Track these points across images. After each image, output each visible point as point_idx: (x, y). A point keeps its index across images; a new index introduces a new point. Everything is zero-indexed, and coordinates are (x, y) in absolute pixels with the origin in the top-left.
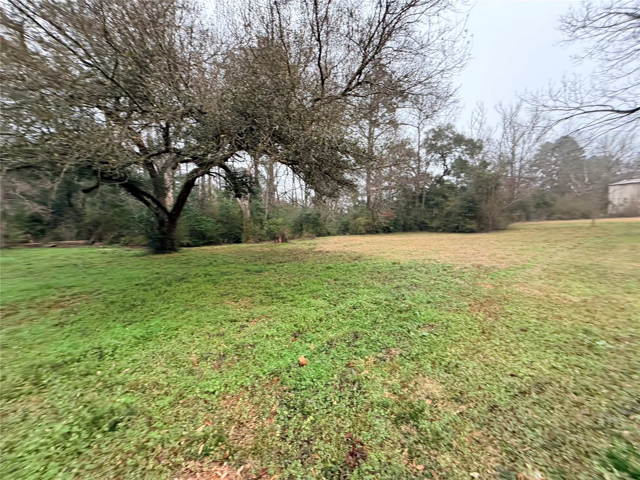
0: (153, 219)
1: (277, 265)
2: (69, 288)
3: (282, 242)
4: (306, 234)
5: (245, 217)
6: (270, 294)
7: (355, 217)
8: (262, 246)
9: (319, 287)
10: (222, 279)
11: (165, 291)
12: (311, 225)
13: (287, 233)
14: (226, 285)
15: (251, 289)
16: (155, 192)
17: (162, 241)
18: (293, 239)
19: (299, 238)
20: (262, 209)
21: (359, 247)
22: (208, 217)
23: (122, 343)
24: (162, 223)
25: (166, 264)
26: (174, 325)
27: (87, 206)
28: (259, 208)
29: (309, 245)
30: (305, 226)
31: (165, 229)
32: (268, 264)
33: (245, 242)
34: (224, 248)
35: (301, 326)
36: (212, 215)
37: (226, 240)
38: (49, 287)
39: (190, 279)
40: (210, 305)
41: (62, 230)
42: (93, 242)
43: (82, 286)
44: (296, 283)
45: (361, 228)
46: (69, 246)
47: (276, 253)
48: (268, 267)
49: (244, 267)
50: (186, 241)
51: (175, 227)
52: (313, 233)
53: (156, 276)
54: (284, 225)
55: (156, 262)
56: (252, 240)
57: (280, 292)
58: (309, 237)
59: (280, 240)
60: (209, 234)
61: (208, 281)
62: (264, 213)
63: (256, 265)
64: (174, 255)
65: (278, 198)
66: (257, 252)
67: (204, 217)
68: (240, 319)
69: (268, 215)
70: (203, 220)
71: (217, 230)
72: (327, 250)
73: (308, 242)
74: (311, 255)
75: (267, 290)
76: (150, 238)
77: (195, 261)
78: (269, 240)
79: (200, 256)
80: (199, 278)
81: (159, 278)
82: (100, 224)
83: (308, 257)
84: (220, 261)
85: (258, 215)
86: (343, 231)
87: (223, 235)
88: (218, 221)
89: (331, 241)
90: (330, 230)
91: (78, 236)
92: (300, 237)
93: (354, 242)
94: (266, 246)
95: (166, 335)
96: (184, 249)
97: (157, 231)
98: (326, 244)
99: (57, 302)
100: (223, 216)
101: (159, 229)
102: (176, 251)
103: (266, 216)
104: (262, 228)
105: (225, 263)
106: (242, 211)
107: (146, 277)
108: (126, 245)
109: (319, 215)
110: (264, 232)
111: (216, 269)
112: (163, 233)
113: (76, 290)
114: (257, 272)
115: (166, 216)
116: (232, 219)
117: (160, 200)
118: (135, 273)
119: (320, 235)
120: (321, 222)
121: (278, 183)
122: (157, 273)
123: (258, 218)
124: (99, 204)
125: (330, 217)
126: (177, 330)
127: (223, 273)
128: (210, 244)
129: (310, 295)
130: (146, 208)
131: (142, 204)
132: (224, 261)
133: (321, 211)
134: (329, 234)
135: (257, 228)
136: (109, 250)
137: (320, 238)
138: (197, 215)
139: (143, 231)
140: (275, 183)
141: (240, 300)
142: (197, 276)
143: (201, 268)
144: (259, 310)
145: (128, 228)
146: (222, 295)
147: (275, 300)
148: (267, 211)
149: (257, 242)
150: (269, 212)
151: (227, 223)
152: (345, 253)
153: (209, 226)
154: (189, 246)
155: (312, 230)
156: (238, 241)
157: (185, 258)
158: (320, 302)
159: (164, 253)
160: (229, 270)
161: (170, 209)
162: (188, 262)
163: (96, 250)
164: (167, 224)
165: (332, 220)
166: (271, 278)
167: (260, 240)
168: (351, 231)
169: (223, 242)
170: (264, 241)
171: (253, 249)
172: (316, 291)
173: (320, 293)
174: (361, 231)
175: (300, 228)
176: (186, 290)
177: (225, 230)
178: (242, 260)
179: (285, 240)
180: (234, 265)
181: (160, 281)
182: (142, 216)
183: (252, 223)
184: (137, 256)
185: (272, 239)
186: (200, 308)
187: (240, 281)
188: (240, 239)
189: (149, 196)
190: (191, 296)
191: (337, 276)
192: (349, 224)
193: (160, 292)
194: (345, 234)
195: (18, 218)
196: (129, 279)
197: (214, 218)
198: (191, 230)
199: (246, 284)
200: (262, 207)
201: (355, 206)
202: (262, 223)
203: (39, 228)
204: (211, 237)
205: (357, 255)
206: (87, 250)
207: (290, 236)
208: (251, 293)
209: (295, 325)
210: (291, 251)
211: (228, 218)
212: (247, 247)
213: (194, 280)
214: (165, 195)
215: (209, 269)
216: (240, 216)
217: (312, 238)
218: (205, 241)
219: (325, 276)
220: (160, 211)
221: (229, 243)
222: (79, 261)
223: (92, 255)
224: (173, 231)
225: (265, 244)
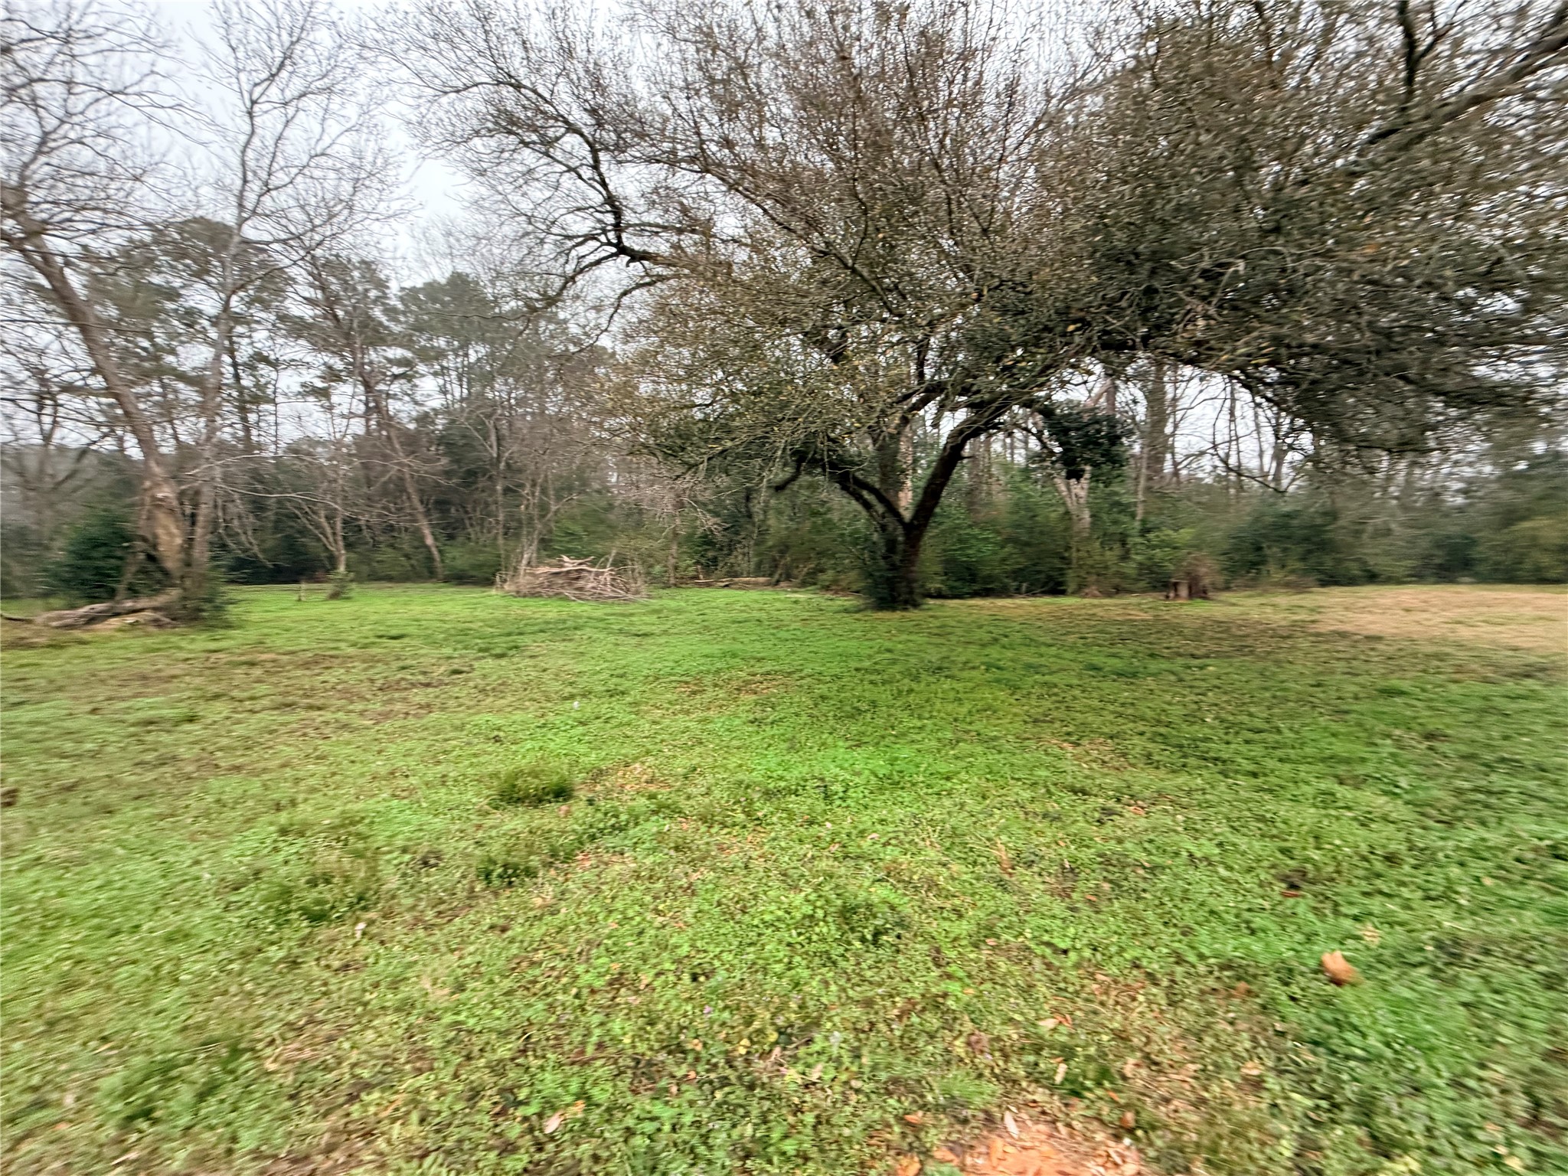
0: (875, 537)
1: (1180, 661)
2: (759, 660)
3: (1192, 595)
4: (1277, 576)
5: (1076, 529)
6: (1174, 741)
7: (1510, 516)
8: (1125, 607)
9: (1361, 750)
10: (1030, 680)
11: (910, 691)
12: (1300, 549)
13: (1208, 570)
14: (1040, 697)
15: (1111, 717)
16: (883, 481)
17: (891, 583)
18: (1227, 589)
19: (1247, 586)
20: (1129, 505)
21: (1538, 629)
22: (983, 529)
23: (857, 780)
24: (891, 545)
25: (900, 631)
26: (943, 767)
27: (771, 513)
28: (1118, 504)
29: (1290, 609)
30: (1273, 551)
31: (897, 558)
32: (1152, 655)
33: (1074, 593)
34: (1020, 606)
35: (1308, 860)
36: (991, 525)
37: (1025, 585)
38: (734, 656)
39: (955, 672)
40: (1010, 738)
41: (738, 558)
42: (778, 582)
43: (777, 659)
44: (1258, 723)
45: (1546, 560)
46: (745, 587)
47: (1177, 630)
48: (1154, 666)
49: (1080, 657)
50: (934, 585)
51: (916, 554)
52: (1306, 572)
53: (888, 655)
54: (1198, 547)
55: (882, 628)
56: (1094, 589)
57: (1206, 740)
58: (1287, 585)
59: (1184, 591)
60: (985, 571)
61: (998, 681)
62: (1133, 516)
63: (1114, 656)
64: (913, 614)
65: (1176, 473)
66: (1115, 622)
67: (976, 531)
68: (1095, 790)
69: (1144, 521)
70: (975, 537)
71: (1004, 560)
72: (1374, 629)
73: (1283, 600)
74: (1305, 644)
75: (1163, 730)
76: (871, 575)
77: (959, 631)
78: (1144, 591)
79: (968, 620)
80: (974, 673)
81: (894, 662)
82: (787, 547)
83: (1293, 648)
84: (1017, 638)
85: (1115, 522)
86: (1440, 566)
87: (1017, 574)
88: (1009, 540)
89: (1387, 601)
90: (1378, 562)
91: (758, 571)
92: (1252, 585)
93: (1506, 611)
94: (1139, 607)
95: (929, 786)
96: (932, 602)
97: (882, 563)
98: (1363, 610)
99: (747, 683)
100: (1019, 526)
101: (884, 558)
102: (916, 605)
103: (1137, 524)
104: (1125, 557)
105: (1029, 642)
106: (1067, 513)
107: (870, 657)
108: (827, 588)
109: (1332, 515)
110: (1130, 568)
111: (1009, 654)
112: (893, 567)
113: (768, 666)
114: (1120, 675)
115: (900, 530)
116: (1042, 533)
117: (890, 496)
118: (851, 646)
119: (1331, 579)
120: (1340, 537)
121: (1176, 426)
122: (889, 651)
123: (1113, 529)
124: (789, 511)
125: (1379, 521)
126: (948, 779)
127: (1029, 666)
128: (986, 593)
129: (1320, 767)
130: (864, 513)
131: (856, 505)
132: (1026, 637)
133: (1340, 503)
134: (1372, 578)
135: (1111, 555)
136: (801, 596)
137: (1336, 590)
138: (958, 527)
139: (859, 563)
140: (1168, 429)
141: (1085, 742)
142: (966, 665)
143: (973, 648)
144: (1144, 779)
145: (833, 556)
146: (1036, 721)
147: (1192, 761)
148: (1140, 511)
149: (1109, 595)
150: (1147, 513)
151: (1027, 544)
152: (1460, 646)
153: (986, 551)
154: (940, 595)
155: (1299, 565)
156: (1056, 588)
157: (937, 623)
158: (1371, 799)
159: (894, 609)
160: (1042, 661)
161: (907, 515)
162: (943, 632)
163: (782, 596)
164: (901, 547)
165: (1388, 532)
166: (1168, 698)
167: (1118, 591)
168: (1481, 568)
169: (1018, 591)
170: (1131, 592)
171: (1099, 612)
172: (1347, 761)
173: (1368, 768)
174: (1538, 569)
175: (1251, 557)
176: (952, 695)
177: (1024, 562)
178: (1071, 639)
179: (1198, 592)
180: (1053, 650)
181: (897, 668)
182: (857, 531)
183: (1097, 544)
184: (846, 611)
185: (1154, 589)
186: (989, 742)
187: (1077, 692)
188: (1061, 584)
189: (872, 490)
190: (964, 710)
191: (1433, 725)
192: (1473, 543)
193: (900, 692)
194: (1452, 581)
195: (689, 537)
196: (845, 656)
197: (998, 533)
198: (947, 562)
199: (1096, 703)
200: (1125, 500)
201: (1511, 479)
202: (1124, 543)
203: (710, 554)
204: (990, 578)
205: (1532, 659)
206: (769, 595)
207: (1220, 579)
208: (1116, 729)
209: (1285, 851)
210: (1223, 627)
211: (1031, 531)
212: (1084, 607)
213: (966, 674)
214: (899, 485)
215: (994, 652)
216: (1061, 526)
217: (1298, 588)
218: (976, 587)
219: (1378, 715)
220: (890, 520)
221: (1030, 593)
222: (763, 615)
223: (778, 605)
224: (912, 563)
225: (1133, 599)
